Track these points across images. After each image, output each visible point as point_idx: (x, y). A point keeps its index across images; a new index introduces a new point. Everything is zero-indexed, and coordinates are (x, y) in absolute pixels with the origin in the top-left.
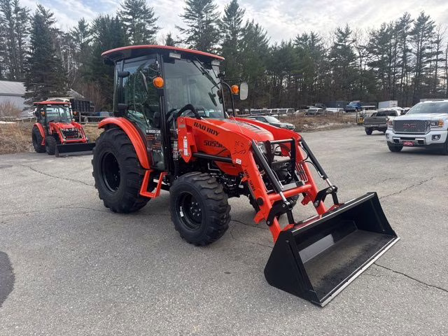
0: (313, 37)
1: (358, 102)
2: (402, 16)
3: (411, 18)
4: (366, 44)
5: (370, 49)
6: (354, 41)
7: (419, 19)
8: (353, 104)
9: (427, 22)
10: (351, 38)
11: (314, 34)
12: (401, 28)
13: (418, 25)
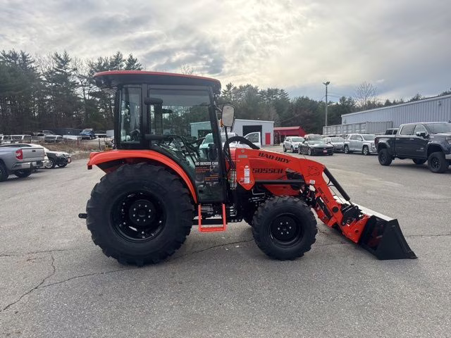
0: (24, 57)
1: (91, 130)
2: (116, 54)
3: (124, 58)
4: (86, 74)
5: (90, 80)
6: (75, 69)
7: (129, 60)
8: (86, 132)
9: (136, 64)
10: (70, 65)
11: (26, 54)
12: (116, 65)
13: (129, 65)
